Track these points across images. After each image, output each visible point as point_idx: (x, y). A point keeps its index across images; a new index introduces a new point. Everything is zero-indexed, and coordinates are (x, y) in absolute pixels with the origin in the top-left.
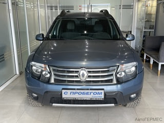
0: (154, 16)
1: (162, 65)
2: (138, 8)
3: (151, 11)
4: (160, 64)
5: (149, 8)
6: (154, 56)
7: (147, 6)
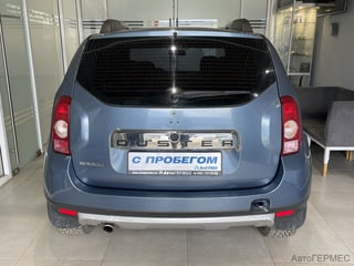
0: (309, 44)
1: (331, 152)
2: (275, 27)
3: (303, 33)
4: (328, 150)
5: (300, 27)
6: (313, 131)
7: (296, 22)
